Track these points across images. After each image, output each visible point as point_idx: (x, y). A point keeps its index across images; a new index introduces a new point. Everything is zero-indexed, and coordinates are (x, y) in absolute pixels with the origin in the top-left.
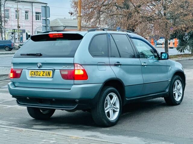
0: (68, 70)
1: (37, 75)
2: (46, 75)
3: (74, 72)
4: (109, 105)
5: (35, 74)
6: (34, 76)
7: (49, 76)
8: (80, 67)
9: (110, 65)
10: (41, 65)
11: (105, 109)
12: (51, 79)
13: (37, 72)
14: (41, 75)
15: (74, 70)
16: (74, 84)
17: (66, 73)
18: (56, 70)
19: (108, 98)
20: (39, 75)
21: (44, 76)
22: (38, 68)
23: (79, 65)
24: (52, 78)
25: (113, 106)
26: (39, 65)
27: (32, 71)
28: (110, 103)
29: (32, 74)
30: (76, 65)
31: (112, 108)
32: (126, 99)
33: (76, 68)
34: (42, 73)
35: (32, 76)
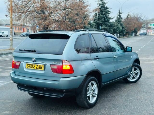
0: (57, 65)
1: (32, 68)
2: (39, 68)
3: (62, 67)
4: (90, 91)
5: (31, 67)
6: (30, 68)
7: (42, 69)
8: (67, 63)
9: (91, 59)
10: (35, 59)
11: (87, 93)
12: (43, 72)
13: (32, 65)
14: (35, 67)
15: (63, 65)
16: (62, 77)
17: (55, 67)
18: (47, 65)
19: (90, 84)
20: (33, 68)
21: (37, 68)
22: (32, 62)
23: (66, 61)
24: (44, 70)
25: (93, 92)
26: (33, 60)
27: (28, 64)
28: (91, 89)
29: (28, 67)
30: (64, 61)
31: (92, 94)
32: (102, 84)
33: (64, 64)
34: (36, 66)
35: (28, 68)
